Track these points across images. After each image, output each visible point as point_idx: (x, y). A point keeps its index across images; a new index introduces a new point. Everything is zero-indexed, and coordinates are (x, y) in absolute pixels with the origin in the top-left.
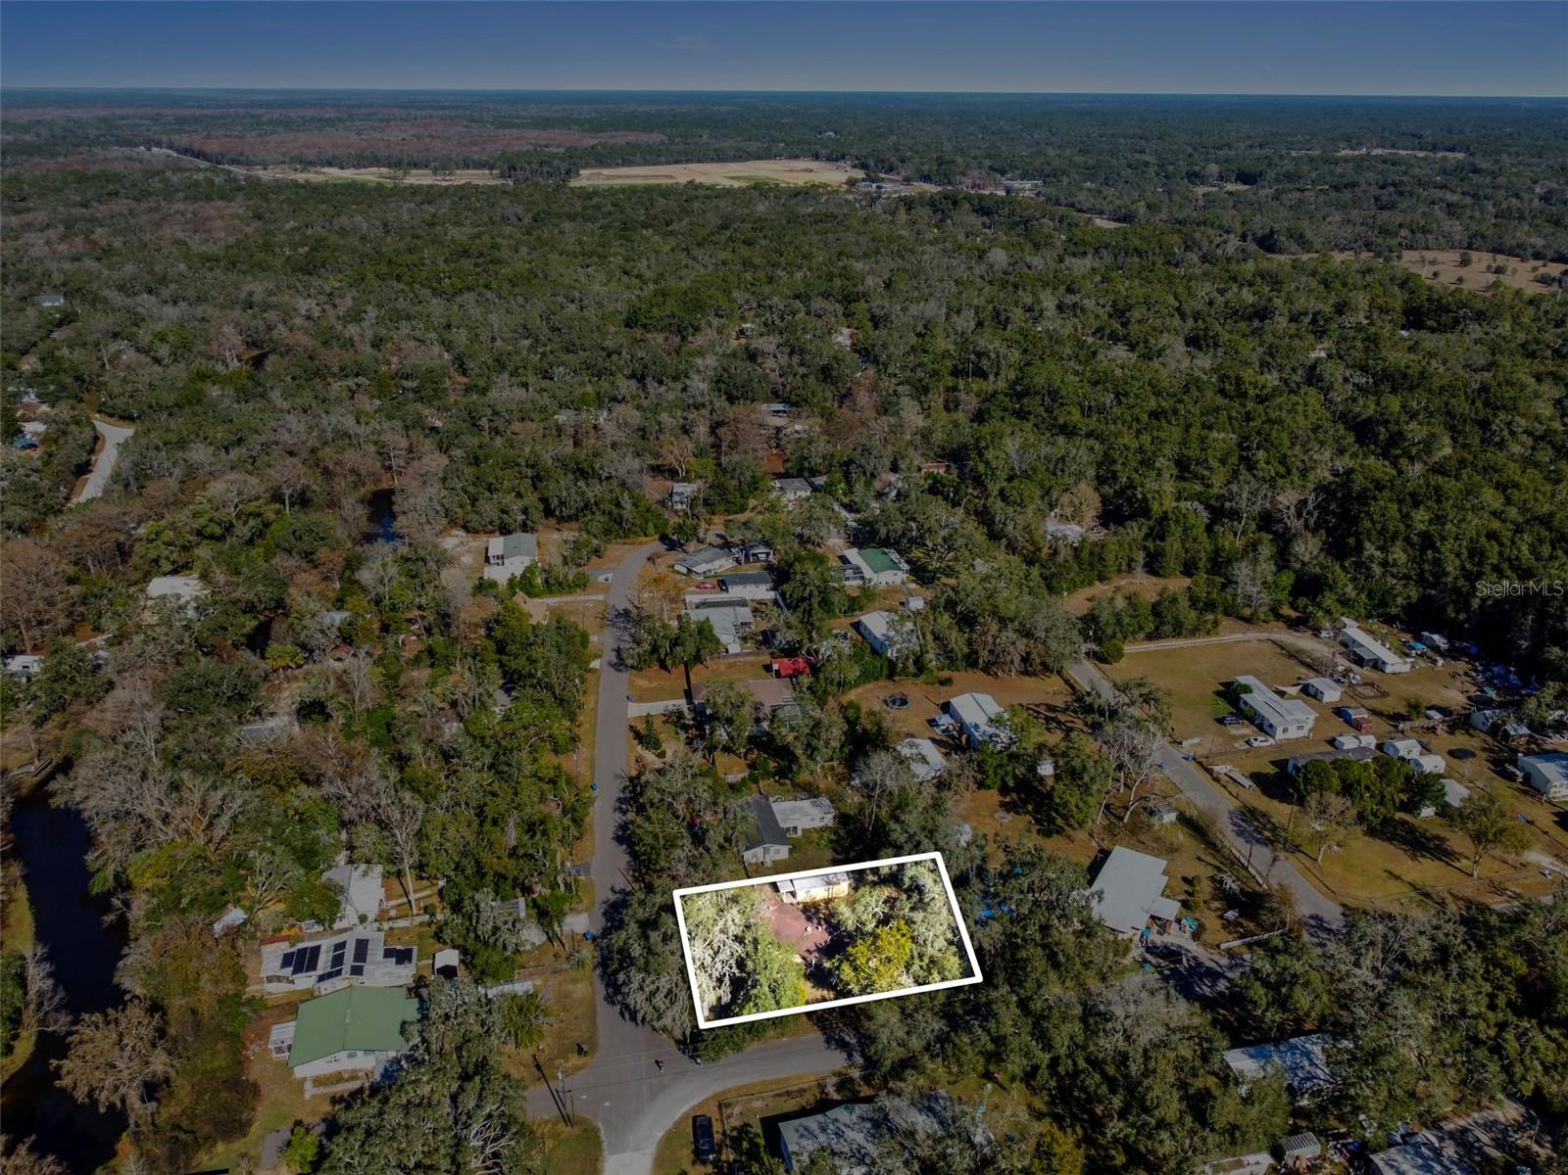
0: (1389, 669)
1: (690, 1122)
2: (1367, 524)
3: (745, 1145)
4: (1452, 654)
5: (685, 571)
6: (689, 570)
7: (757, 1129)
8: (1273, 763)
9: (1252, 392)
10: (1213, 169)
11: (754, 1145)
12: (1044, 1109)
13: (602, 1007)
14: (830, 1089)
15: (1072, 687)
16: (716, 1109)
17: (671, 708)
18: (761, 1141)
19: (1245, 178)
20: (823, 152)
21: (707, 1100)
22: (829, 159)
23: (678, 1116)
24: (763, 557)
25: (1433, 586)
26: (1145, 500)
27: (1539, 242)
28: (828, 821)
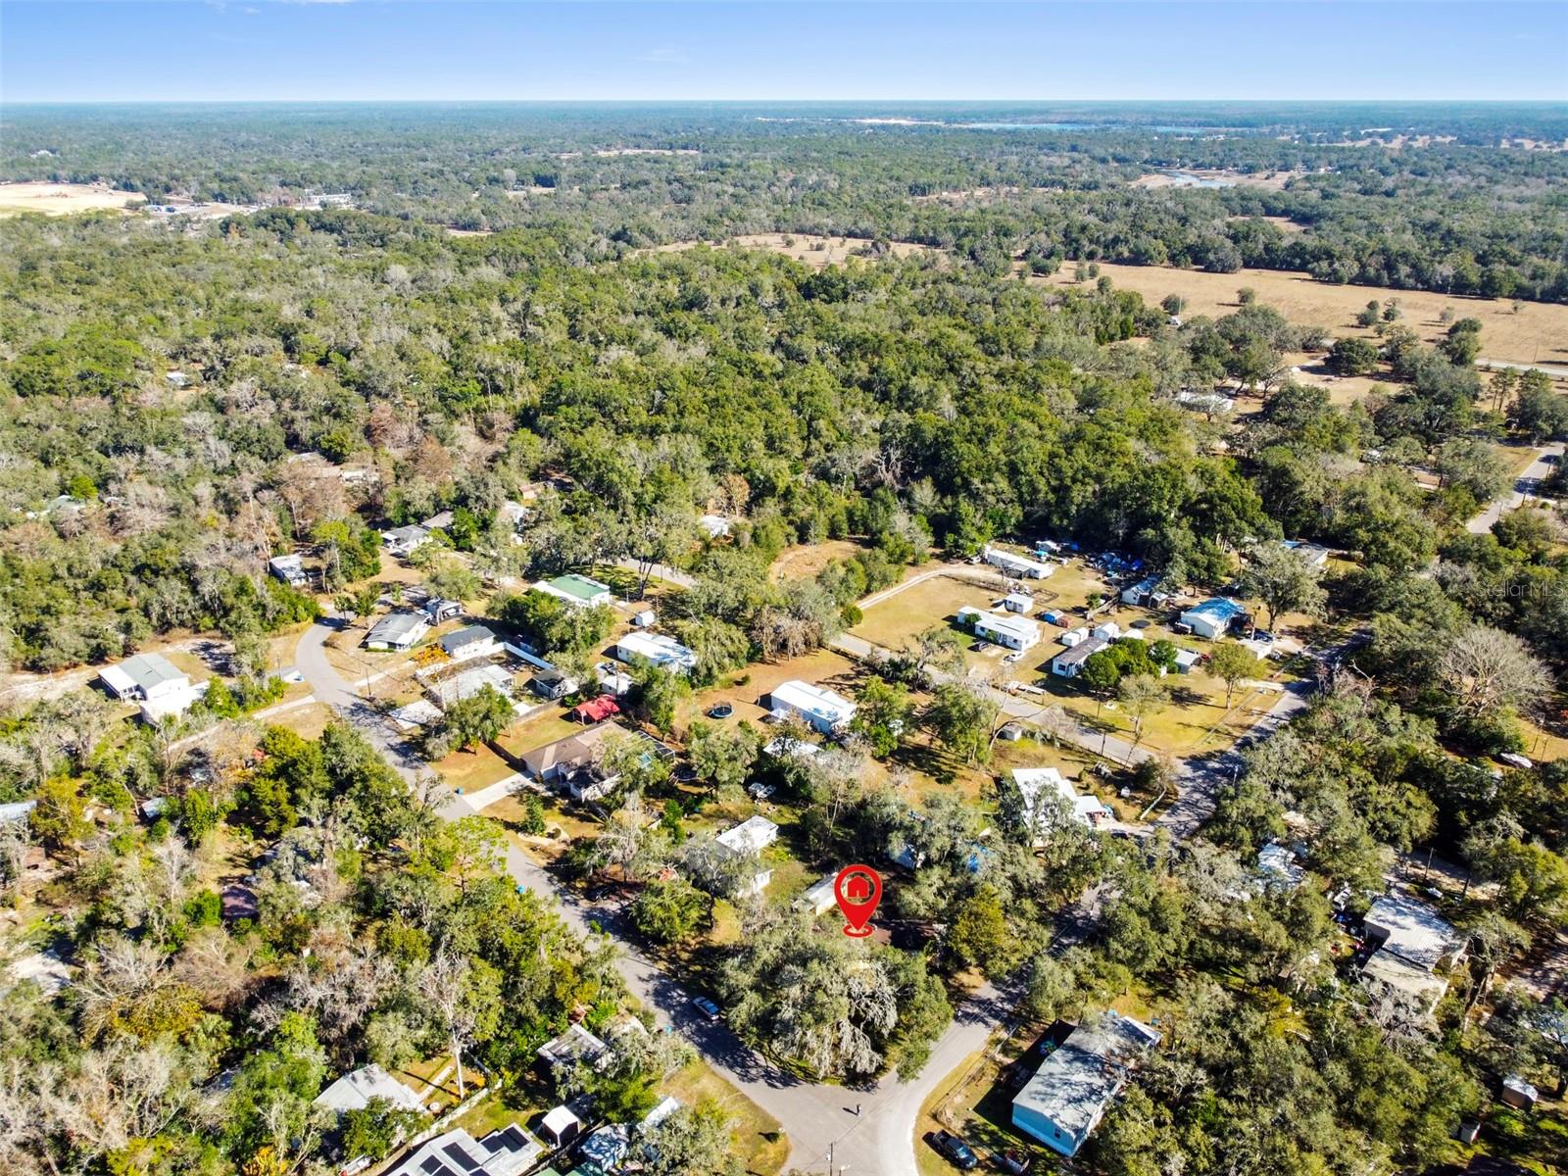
0: (1041, 576)
1: (925, 1145)
2: (965, 464)
3: (985, 1138)
4: (1067, 552)
5: (385, 646)
6: (392, 645)
7: (980, 1120)
8: (1039, 669)
9: (767, 372)
10: (510, 174)
11: (991, 1134)
12: (1151, 992)
13: (745, 1088)
14: (1000, 1057)
15: (845, 654)
16: (933, 1122)
17: (513, 787)
18: (993, 1127)
19: (544, 181)
20: (62, 173)
21: (919, 1119)
22: (74, 181)
23: (911, 1145)
24: (452, 612)
25: (1031, 503)
26: (768, 478)
27: (830, 222)
28: (774, 836)
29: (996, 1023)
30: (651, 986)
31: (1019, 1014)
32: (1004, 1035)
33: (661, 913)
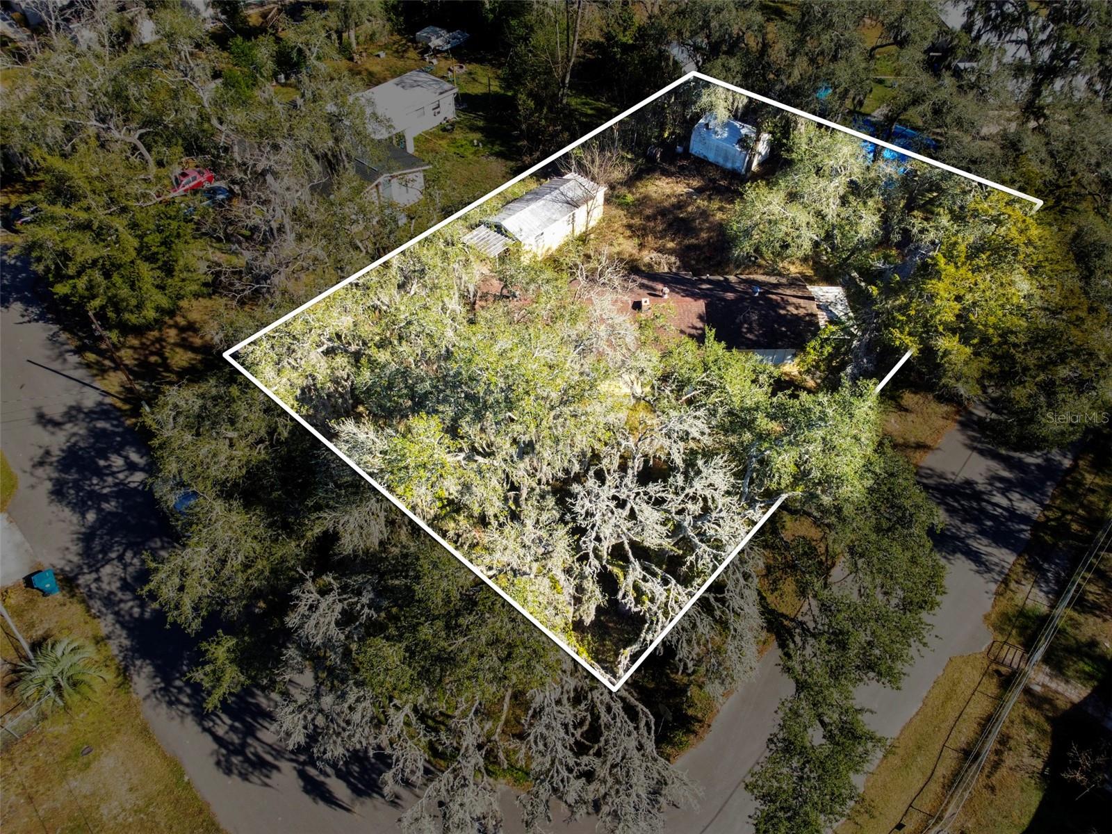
13: (228, 796)
28: (449, 110)
29: (1004, 557)
30: (57, 441)
31: (1061, 530)
32: (1034, 598)
33: (85, 249)
